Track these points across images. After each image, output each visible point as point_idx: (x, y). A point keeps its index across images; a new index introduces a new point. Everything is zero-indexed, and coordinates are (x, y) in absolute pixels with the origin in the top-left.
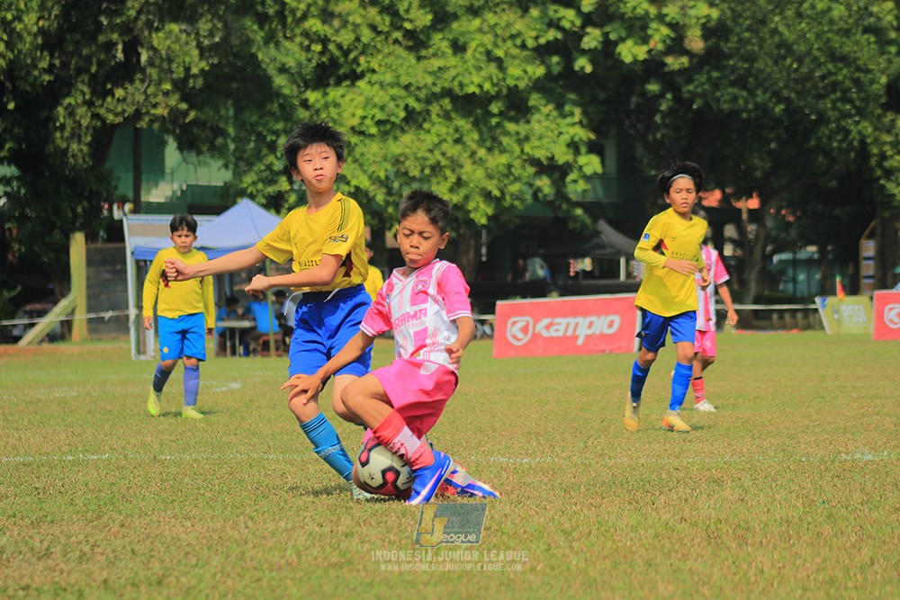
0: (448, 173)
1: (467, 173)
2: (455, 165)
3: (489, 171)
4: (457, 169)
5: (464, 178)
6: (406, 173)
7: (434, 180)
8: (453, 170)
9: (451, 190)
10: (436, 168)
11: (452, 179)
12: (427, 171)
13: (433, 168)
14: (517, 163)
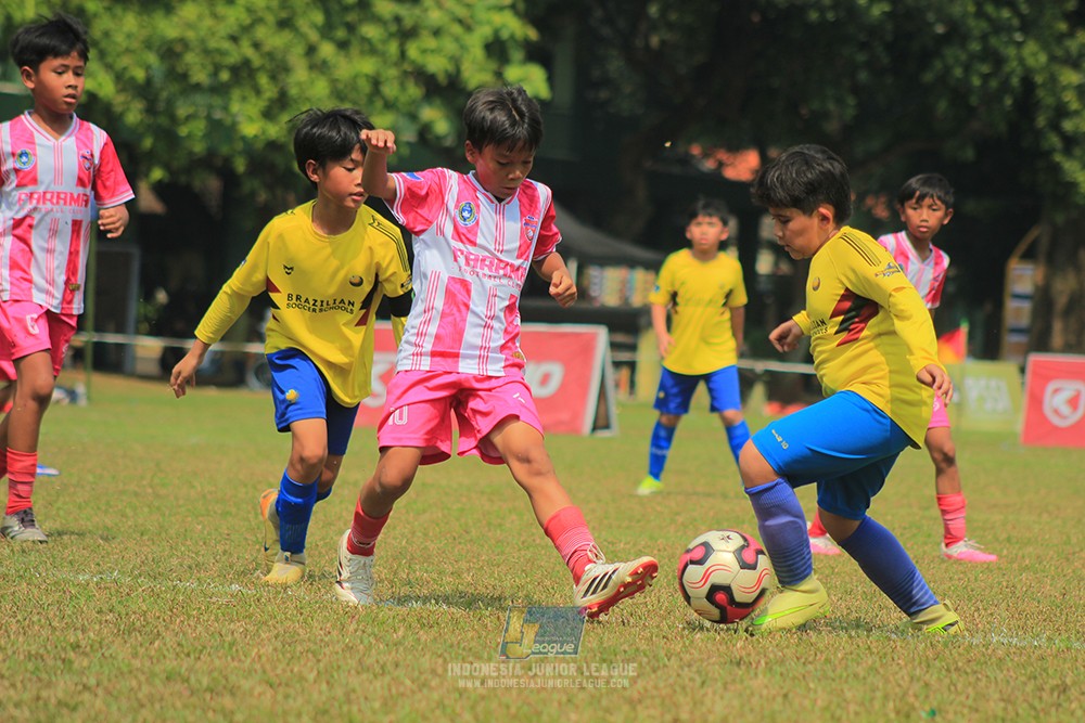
0: (263, 80)
1: (299, 84)
2: (279, 69)
3: (341, 86)
4: (282, 76)
5: (293, 91)
6: (185, 76)
7: (236, 94)
8: (273, 77)
9: (268, 115)
10: (243, 73)
11: (269, 90)
12: (225, 76)
13: (235, 70)
14: (393, 72)
